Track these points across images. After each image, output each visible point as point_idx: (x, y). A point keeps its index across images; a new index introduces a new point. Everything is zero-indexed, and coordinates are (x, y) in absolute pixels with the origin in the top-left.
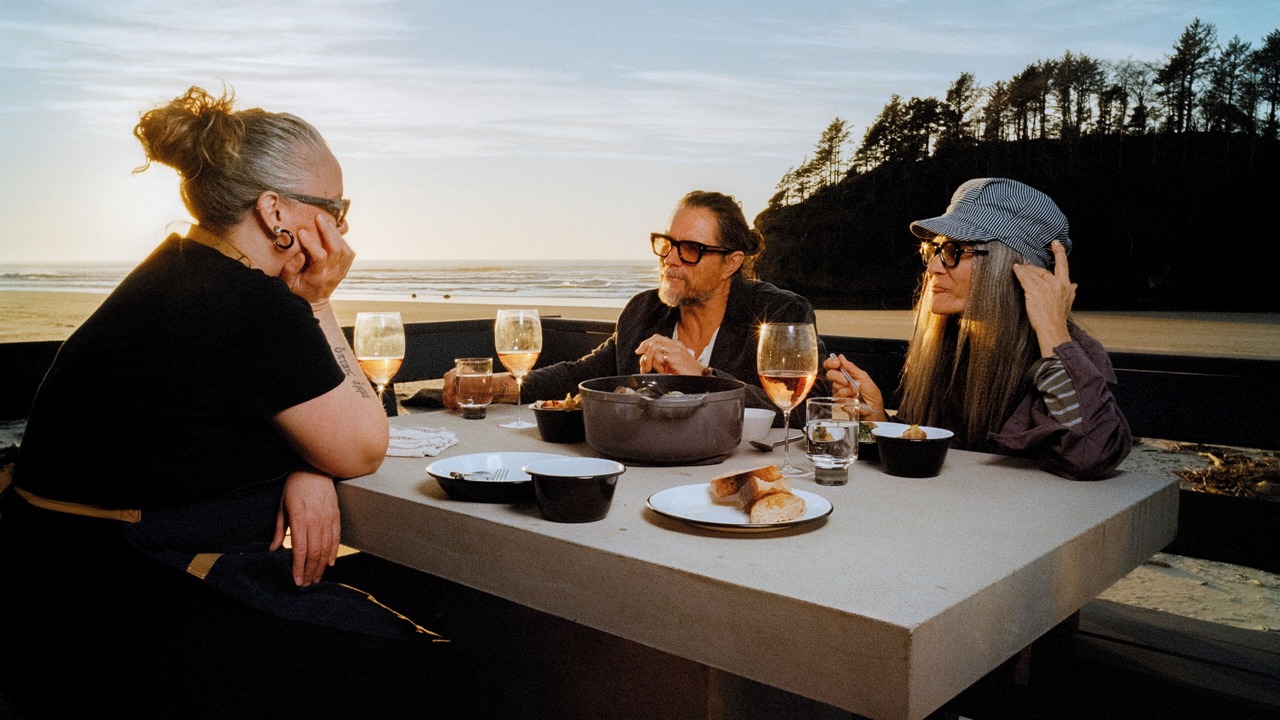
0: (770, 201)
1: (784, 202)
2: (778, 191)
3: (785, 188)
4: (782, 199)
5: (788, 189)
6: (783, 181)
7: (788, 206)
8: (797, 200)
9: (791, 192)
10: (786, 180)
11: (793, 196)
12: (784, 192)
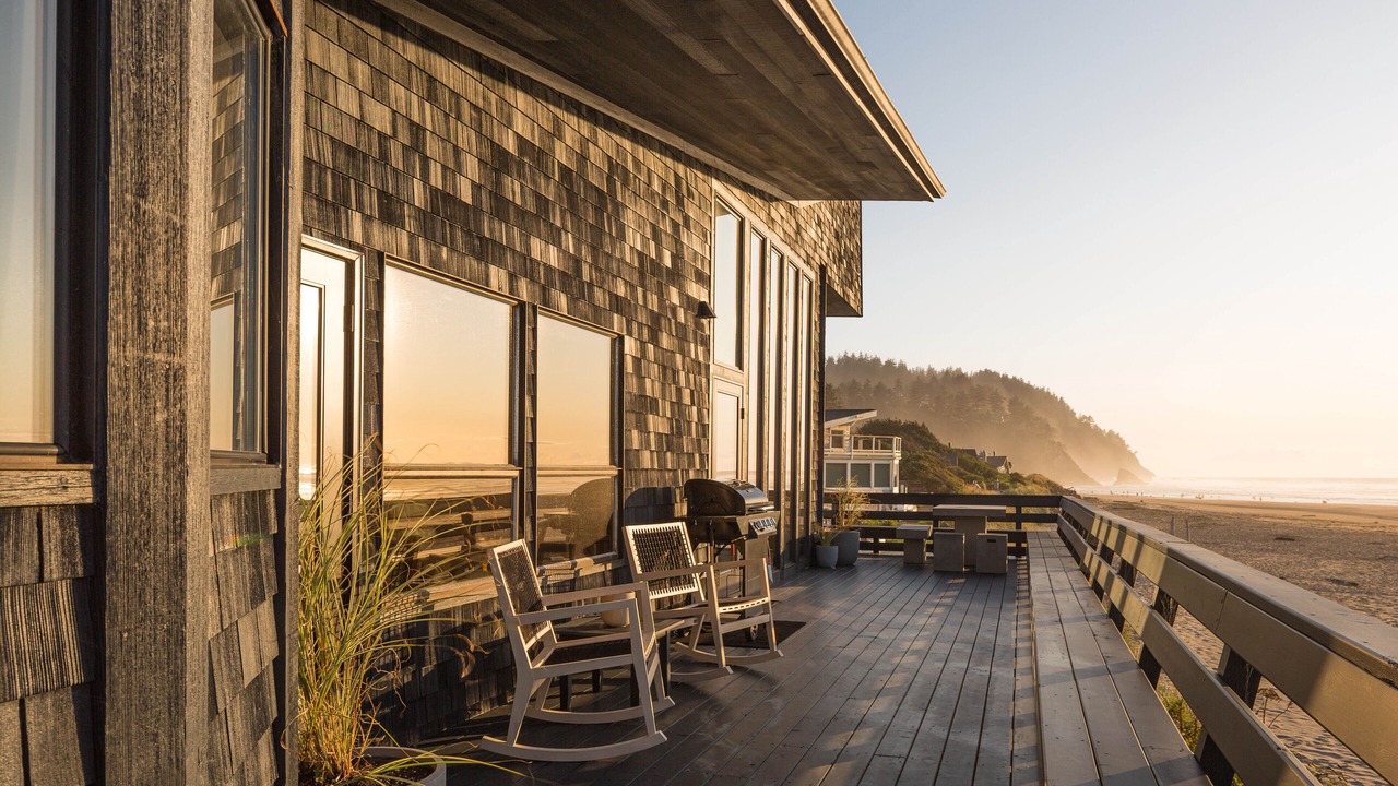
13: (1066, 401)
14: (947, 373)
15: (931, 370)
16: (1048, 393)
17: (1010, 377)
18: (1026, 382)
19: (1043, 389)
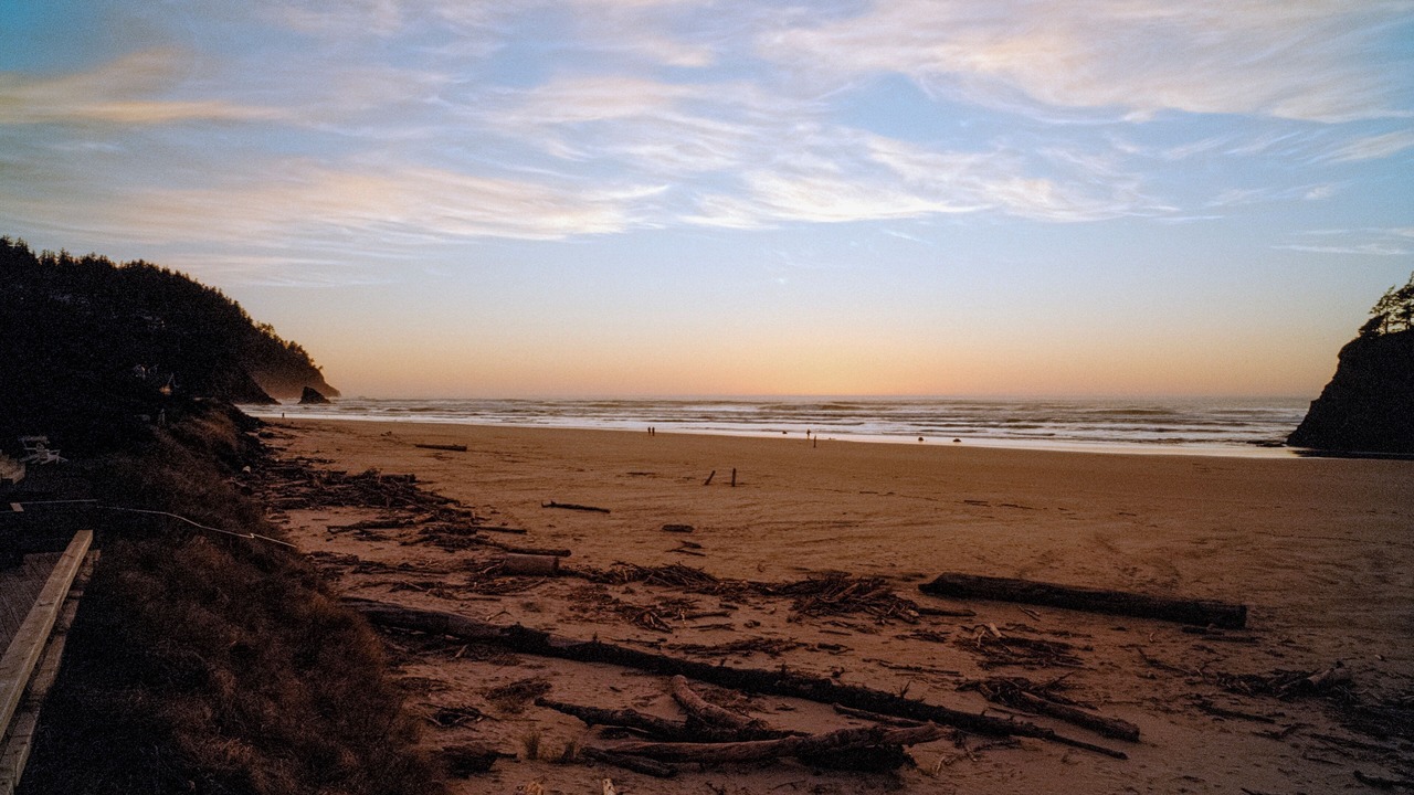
0: (1363, 329)
1: (1381, 330)
2: (1373, 316)
3: (1382, 313)
4: (1378, 326)
5: (1388, 314)
6: (1380, 304)
7: (1388, 335)
8: (1401, 327)
9: (1392, 317)
10: (1386, 301)
11: (1395, 323)
12: (1383, 317)
13: (242, 305)
14: (87, 261)
15: (63, 257)
16: (220, 295)
17: (173, 272)
18: (192, 279)
19: (214, 289)
